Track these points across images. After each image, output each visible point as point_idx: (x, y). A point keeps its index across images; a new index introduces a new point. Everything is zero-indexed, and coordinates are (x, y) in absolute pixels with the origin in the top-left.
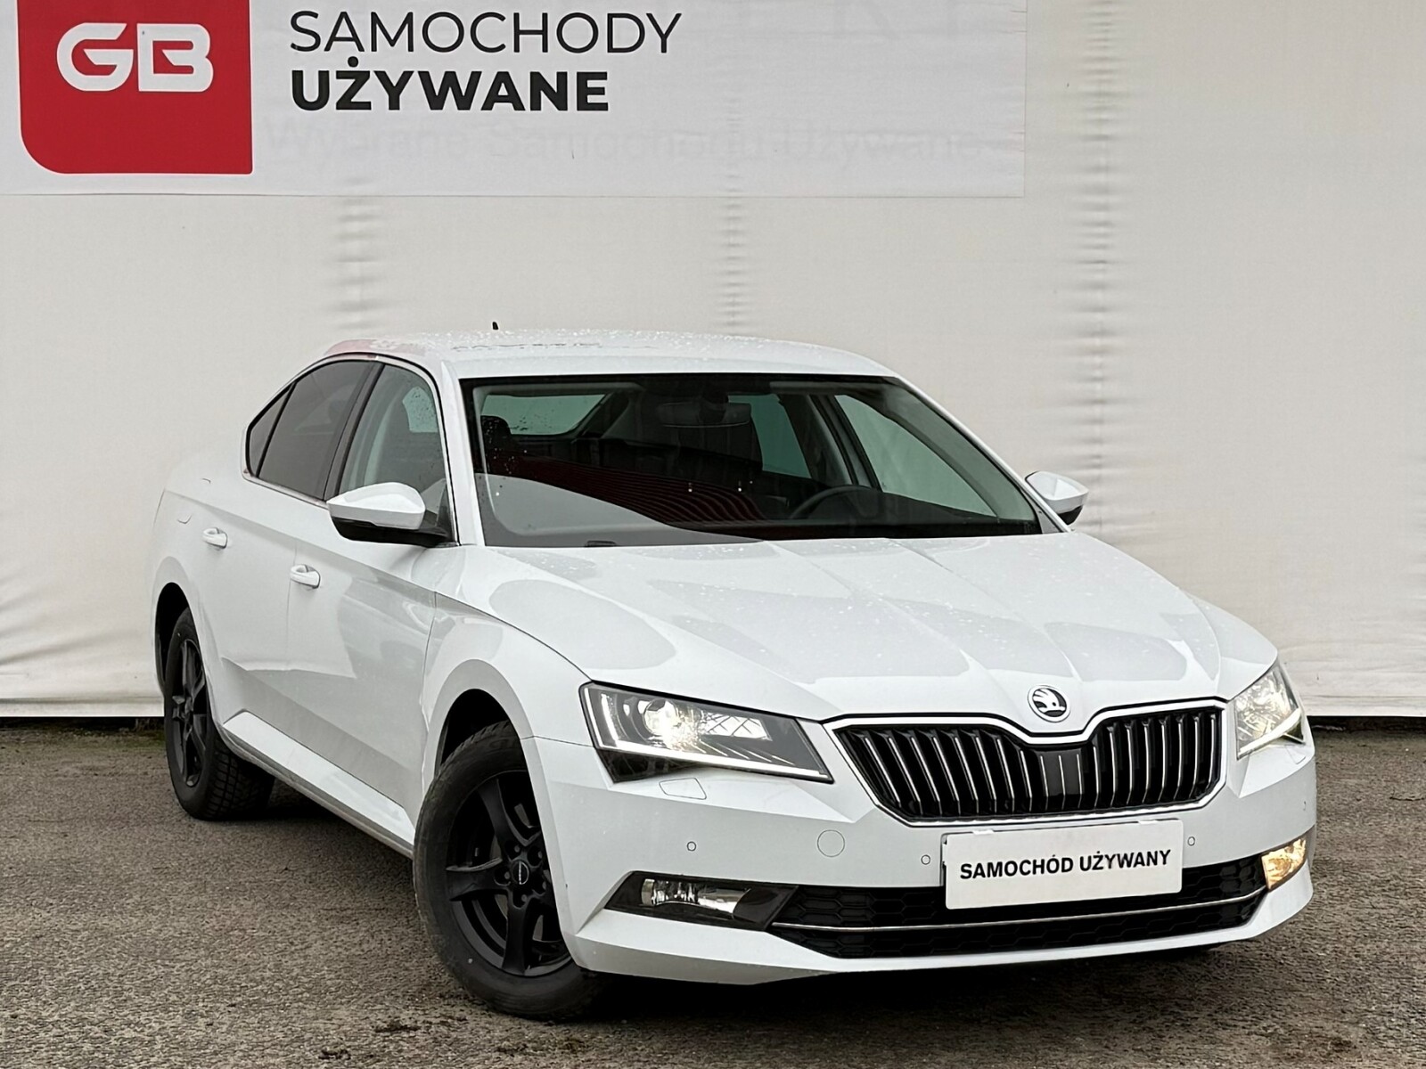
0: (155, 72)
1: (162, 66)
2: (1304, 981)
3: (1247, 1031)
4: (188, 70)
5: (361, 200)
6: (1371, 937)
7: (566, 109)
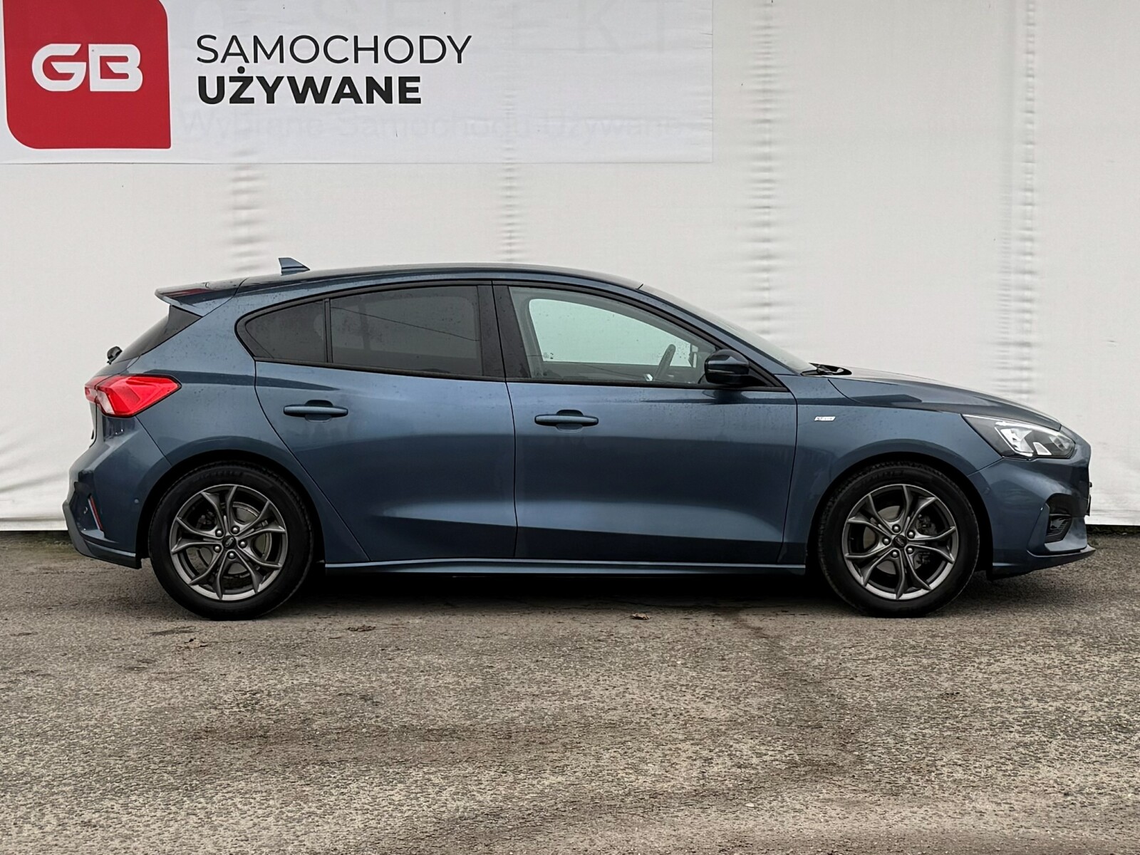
0: (102, 78)
1: (106, 73)
4: (125, 76)
5: (247, 167)
7: (391, 103)
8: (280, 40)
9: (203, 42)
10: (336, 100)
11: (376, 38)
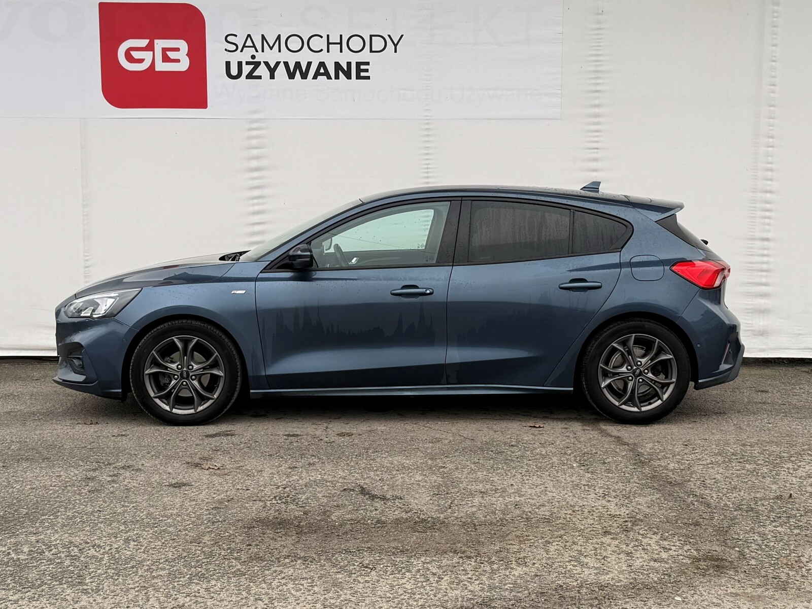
0: (163, 62)
1: (166, 59)
4: (178, 61)
5: (257, 121)
7: (351, 79)
8: (279, 37)
9: (229, 39)
10: (315, 77)
11: (341, 36)
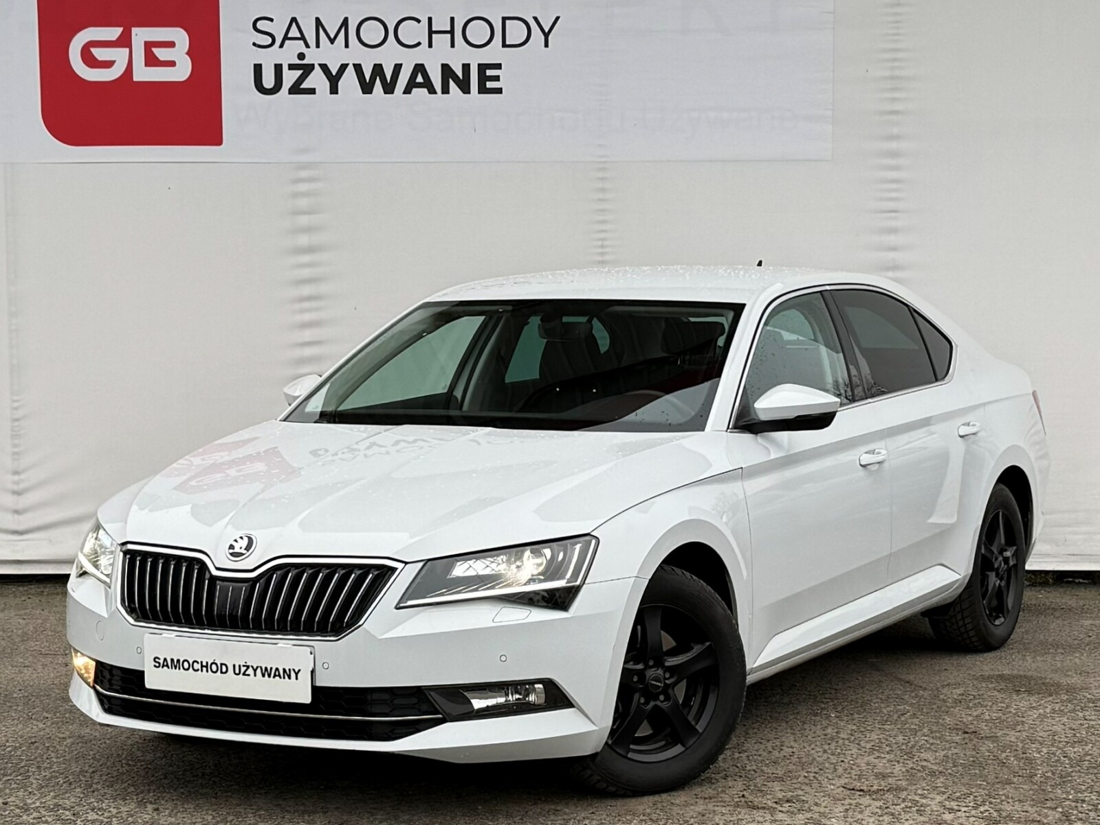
0: (146, 66)
1: (151, 61)
2: (1020, 776)
3: (967, 814)
4: (172, 64)
5: (308, 166)
6: (1079, 742)
7: (470, 93)
8: (345, 23)
9: (260, 25)
10: (407, 91)
11: (452, 19)
